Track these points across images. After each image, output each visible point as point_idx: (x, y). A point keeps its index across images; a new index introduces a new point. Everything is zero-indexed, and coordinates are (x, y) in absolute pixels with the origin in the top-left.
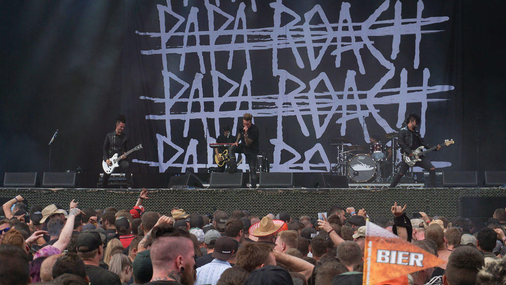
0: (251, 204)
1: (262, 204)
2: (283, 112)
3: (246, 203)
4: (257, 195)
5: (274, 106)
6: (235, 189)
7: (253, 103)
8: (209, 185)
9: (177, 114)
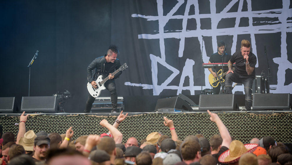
0: (242, 128)
1: (255, 128)
2: (287, 28)
3: (237, 127)
4: (248, 118)
5: (277, 22)
6: (225, 113)
7: (254, 19)
8: (198, 108)
9: (171, 32)
